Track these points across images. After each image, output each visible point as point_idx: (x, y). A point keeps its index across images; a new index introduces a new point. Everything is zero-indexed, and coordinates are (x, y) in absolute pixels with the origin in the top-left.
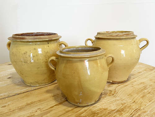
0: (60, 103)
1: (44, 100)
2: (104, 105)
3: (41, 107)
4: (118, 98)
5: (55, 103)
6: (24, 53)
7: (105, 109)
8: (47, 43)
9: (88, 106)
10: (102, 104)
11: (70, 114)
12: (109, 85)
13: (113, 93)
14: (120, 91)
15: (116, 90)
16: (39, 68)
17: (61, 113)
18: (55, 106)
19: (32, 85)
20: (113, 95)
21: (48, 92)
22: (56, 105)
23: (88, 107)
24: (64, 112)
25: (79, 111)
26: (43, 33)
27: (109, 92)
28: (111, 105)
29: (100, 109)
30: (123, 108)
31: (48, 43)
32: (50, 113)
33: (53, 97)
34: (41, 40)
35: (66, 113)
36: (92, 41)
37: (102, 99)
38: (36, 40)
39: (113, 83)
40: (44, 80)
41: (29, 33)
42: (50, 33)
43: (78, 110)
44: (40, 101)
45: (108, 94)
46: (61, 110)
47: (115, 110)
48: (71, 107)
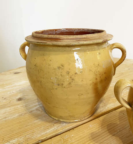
6: (59, 68)
26: (71, 29)
41: (52, 30)
42: (88, 30)
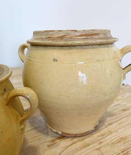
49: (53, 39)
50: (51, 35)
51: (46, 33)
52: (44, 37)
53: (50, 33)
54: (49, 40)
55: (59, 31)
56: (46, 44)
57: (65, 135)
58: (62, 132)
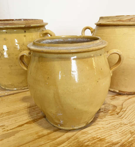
0: (34, 121)
1: (15, 112)
2: (100, 131)
3: (6, 123)
4: (125, 121)
5: (28, 119)
7: (101, 140)
8: (23, 31)
9: (74, 130)
10: (98, 129)
11: (42, 143)
12: (113, 97)
13: (118, 110)
14: (130, 107)
15: (124, 106)
16: (12, 66)
17: (29, 138)
18: (25, 124)
19: (7, 88)
20: (118, 114)
21: (24, 99)
22: (27, 123)
23: (74, 133)
24: (35, 136)
25: (59, 137)
27: (111, 109)
28: (113, 132)
29: (93, 139)
30: (132, 141)
31: (25, 32)
32: (14, 135)
33: (28, 108)
34: (13, 26)
35: (37, 139)
36: (92, 30)
37: (98, 119)
38: (6, 26)
39: (120, 94)
40: (21, 83)
43: (57, 136)
44: (9, 113)
45: (110, 112)
46: (32, 132)
47: (118, 143)
48: (47, 128)
49: (123, 21)
50: (121, 18)
51: (117, 17)
52: (115, 20)
53: (120, 17)
54: (120, 22)
55: (128, 16)
56: (119, 24)
57: (122, 93)
58: (119, 91)
